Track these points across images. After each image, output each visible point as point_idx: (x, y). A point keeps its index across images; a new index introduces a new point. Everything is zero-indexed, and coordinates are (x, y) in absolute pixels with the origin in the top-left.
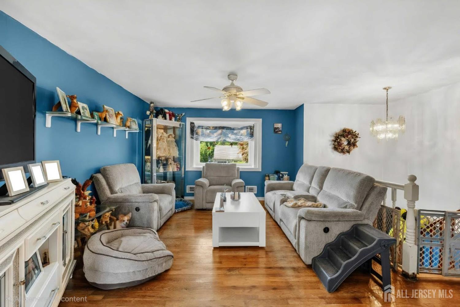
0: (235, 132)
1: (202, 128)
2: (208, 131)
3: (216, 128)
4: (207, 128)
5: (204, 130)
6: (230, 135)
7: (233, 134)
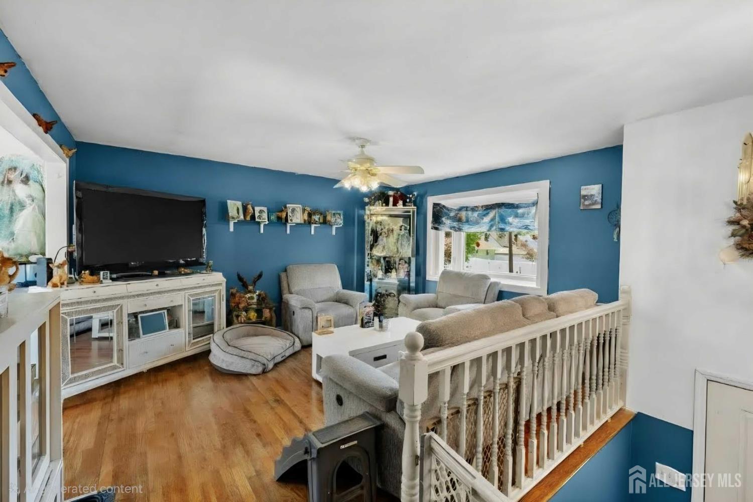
0: (520, 211)
1: (467, 210)
2: (476, 214)
3: (489, 208)
4: (474, 209)
5: (470, 213)
6: (510, 219)
7: (516, 216)
